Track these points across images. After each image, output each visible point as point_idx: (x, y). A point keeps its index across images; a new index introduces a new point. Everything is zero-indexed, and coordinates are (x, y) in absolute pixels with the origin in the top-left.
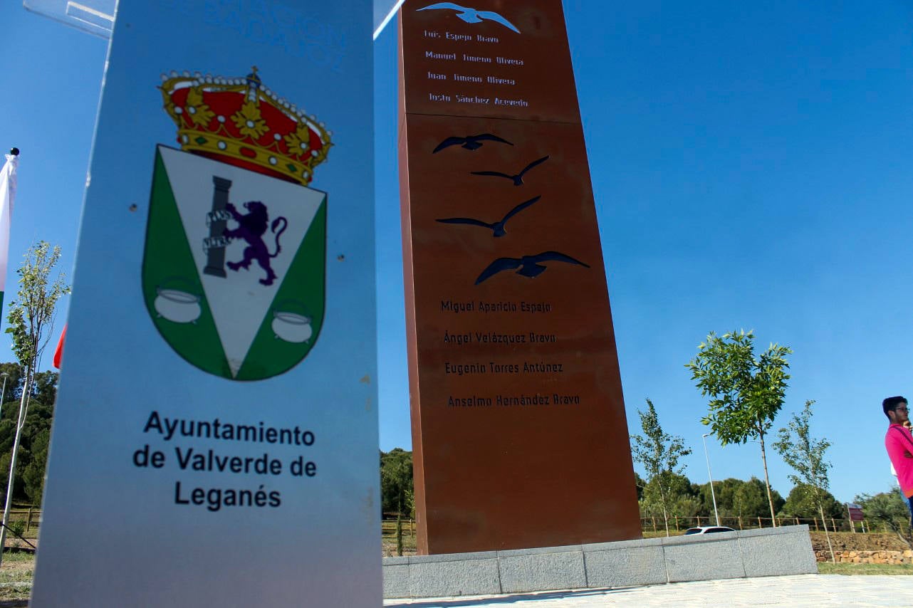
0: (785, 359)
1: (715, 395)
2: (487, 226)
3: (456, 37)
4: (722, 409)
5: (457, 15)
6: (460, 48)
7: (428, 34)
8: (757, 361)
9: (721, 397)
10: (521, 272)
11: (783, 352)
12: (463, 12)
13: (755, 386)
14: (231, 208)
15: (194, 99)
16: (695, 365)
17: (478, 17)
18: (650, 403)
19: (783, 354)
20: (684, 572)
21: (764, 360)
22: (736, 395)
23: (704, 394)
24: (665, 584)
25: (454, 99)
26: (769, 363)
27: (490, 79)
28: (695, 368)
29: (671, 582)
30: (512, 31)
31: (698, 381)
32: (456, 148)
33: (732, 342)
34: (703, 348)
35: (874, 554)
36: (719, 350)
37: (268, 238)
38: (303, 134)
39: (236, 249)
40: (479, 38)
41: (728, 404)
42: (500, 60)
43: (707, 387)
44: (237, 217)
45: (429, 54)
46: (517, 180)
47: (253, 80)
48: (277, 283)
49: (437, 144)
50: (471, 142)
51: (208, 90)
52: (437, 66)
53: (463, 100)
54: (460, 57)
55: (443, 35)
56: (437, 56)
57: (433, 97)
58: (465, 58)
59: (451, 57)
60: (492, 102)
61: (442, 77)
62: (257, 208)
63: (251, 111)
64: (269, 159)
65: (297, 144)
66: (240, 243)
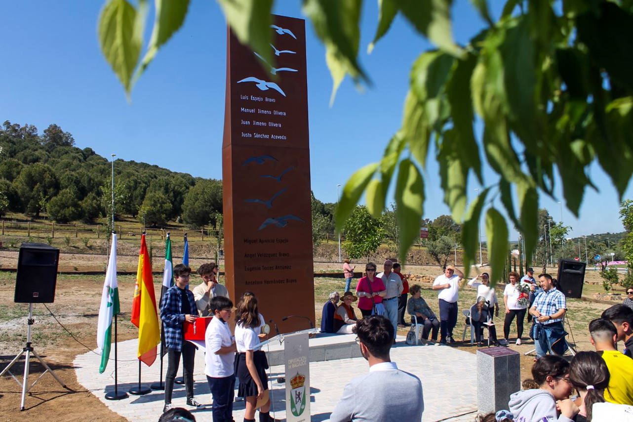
3: (256, 99)
5: (257, 85)
6: (257, 105)
7: (242, 98)
12: (259, 83)
15: (293, 381)
17: (266, 86)
20: (332, 357)
24: (324, 361)
25: (253, 136)
27: (270, 124)
29: (327, 360)
30: (281, 94)
35: (423, 277)
37: (300, 397)
40: (267, 99)
42: (275, 113)
44: (298, 395)
45: (243, 109)
48: (301, 402)
52: (247, 116)
53: (257, 136)
54: (257, 111)
55: (250, 98)
56: (247, 110)
57: (243, 135)
58: (260, 111)
59: (253, 111)
60: (270, 137)
61: (247, 123)
62: (299, 393)
63: (298, 379)
64: (300, 385)
65: (302, 380)
66: (298, 399)
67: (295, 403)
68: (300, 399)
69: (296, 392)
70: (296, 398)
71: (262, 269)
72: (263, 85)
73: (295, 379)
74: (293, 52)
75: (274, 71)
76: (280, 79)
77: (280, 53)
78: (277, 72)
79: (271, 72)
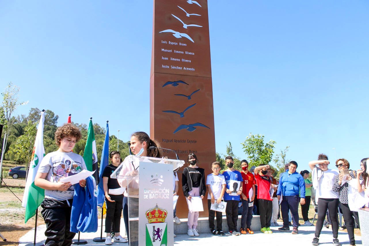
0: (273, 145)
1: (250, 155)
2: (179, 113)
3: (172, 43)
4: (252, 159)
5: (173, 34)
6: (173, 47)
7: (163, 42)
8: (265, 145)
9: (251, 155)
10: (188, 129)
11: (274, 143)
12: (175, 34)
13: (263, 154)
14: (155, 230)
15: (150, 214)
16: (244, 144)
17: (180, 35)
18: (230, 143)
19: (273, 143)
21: (267, 144)
22: (256, 155)
23: (246, 154)
25: (170, 67)
26: (269, 146)
27: (183, 60)
28: (244, 145)
30: (191, 41)
31: (245, 149)
32: (170, 85)
33: (257, 138)
34: (247, 138)
36: (252, 139)
37: (160, 234)
38: (164, 213)
39: (156, 236)
40: (180, 44)
41: (254, 158)
42: (186, 53)
43: (247, 151)
44: (156, 232)
45: (163, 50)
46: (189, 97)
47: (157, 206)
48: (161, 240)
49: (164, 84)
50: (175, 83)
51: (151, 211)
53: (173, 68)
54: (173, 51)
55: (168, 42)
56: (165, 51)
57: (163, 66)
58: (175, 51)
59: (170, 51)
60: (183, 68)
61: (167, 59)
62: (158, 229)
63: (157, 212)
64: (160, 220)
65: (163, 215)
66: (157, 236)
67: (152, 240)
68: (159, 236)
69: (154, 227)
70: (154, 235)
72: (178, 35)
73: (153, 213)
74: (199, 15)
75: (185, 26)
76: (190, 31)
77: (190, 15)
78: (187, 27)
79: (183, 27)
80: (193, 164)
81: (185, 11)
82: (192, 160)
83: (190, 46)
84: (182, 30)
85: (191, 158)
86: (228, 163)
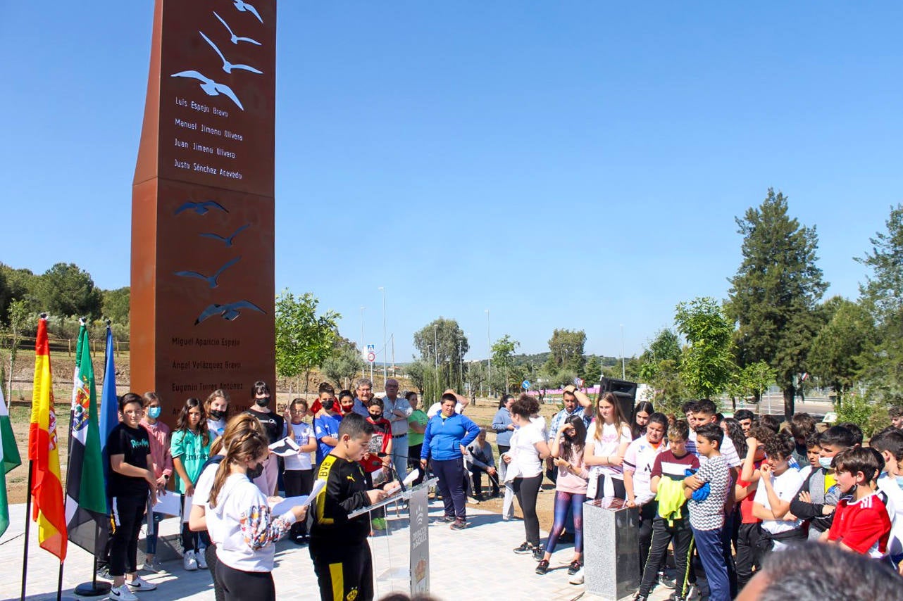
0: (334, 321)
3: (198, 108)
5: (201, 85)
7: (178, 102)
8: (317, 319)
12: (205, 83)
17: (216, 89)
19: (335, 318)
21: (322, 319)
25: (192, 167)
26: (324, 322)
27: (219, 152)
30: (235, 103)
33: (303, 302)
40: (215, 111)
42: (227, 134)
45: (178, 122)
46: (229, 242)
50: (201, 207)
52: (184, 134)
53: (198, 168)
54: (199, 127)
55: (189, 104)
56: (183, 124)
57: (177, 164)
58: (203, 129)
59: (193, 126)
60: (218, 172)
61: (184, 145)
71: (198, 388)
72: (211, 87)
74: (257, 43)
75: (228, 67)
76: (235, 80)
77: (238, 41)
78: (232, 70)
79: (224, 68)
80: (261, 405)
81: (227, 27)
82: (263, 396)
83: (235, 119)
84: (220, 77)
85: (261, 393)
86: (325, 399)
